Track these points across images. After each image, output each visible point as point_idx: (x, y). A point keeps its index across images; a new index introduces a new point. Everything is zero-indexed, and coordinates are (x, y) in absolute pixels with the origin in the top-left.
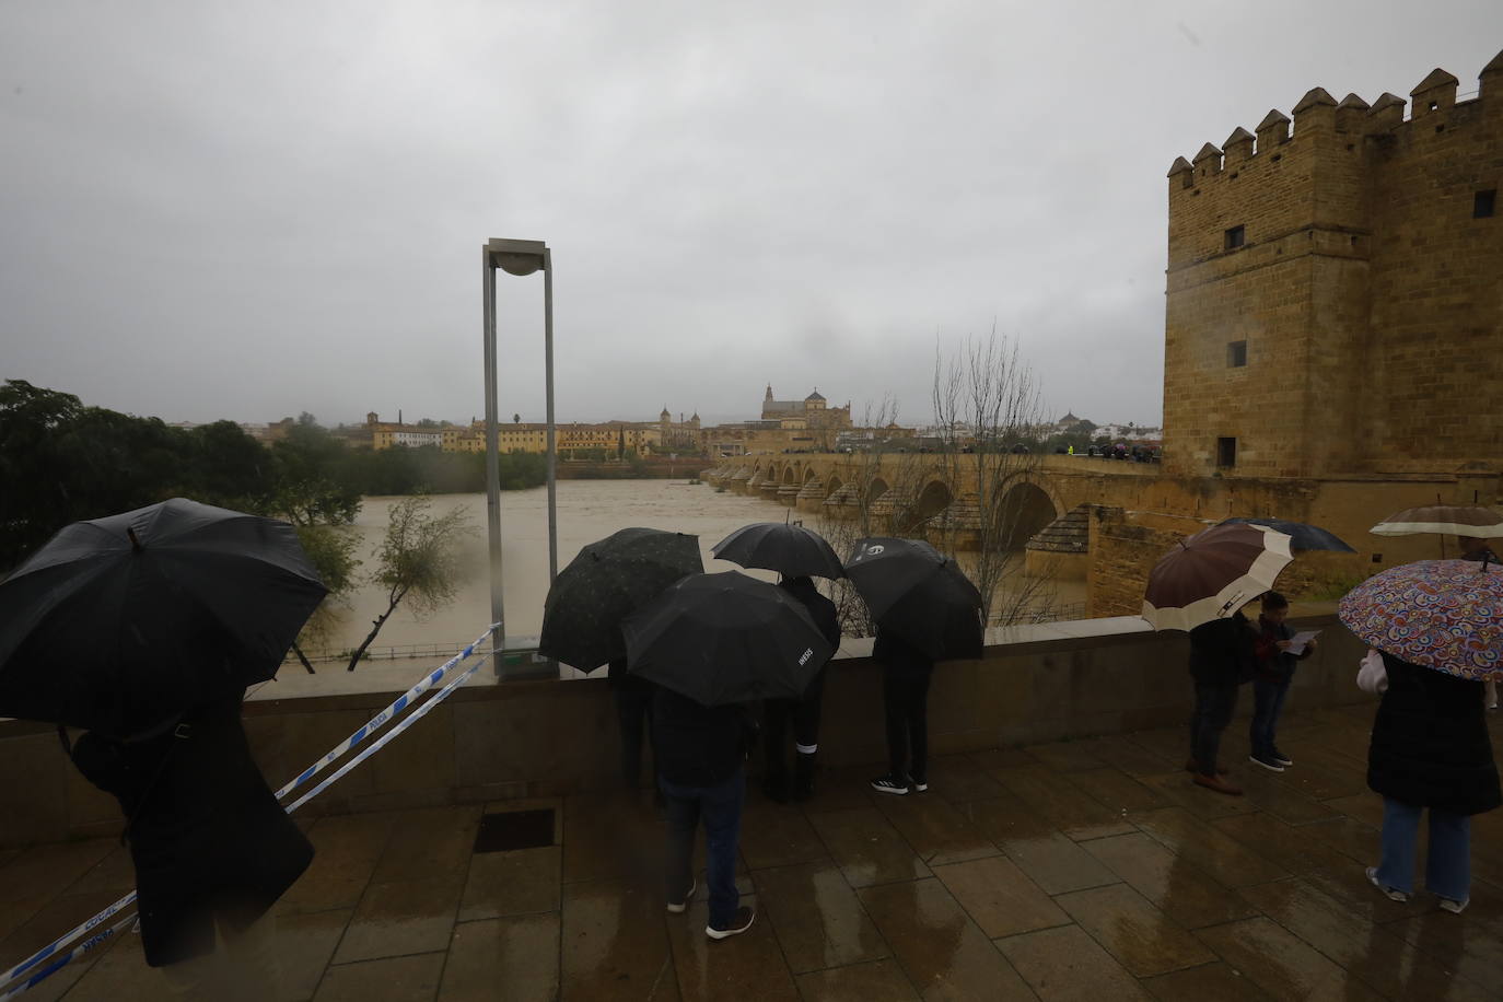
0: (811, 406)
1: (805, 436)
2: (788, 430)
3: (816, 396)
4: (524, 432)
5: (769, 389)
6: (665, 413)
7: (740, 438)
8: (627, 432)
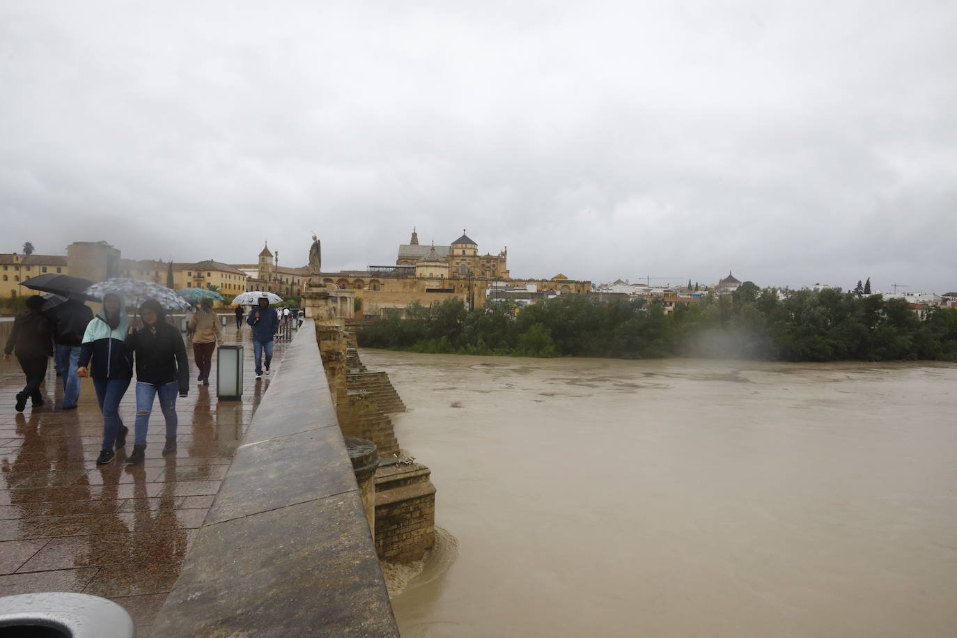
0: (458, 252)
1: (447, 287)
2: (422, 278)
3: (464, 240)
4: (17, 267)
5: (414, 235)
6: (265, 253)
7: (359, 287)
8: (185, 273)
